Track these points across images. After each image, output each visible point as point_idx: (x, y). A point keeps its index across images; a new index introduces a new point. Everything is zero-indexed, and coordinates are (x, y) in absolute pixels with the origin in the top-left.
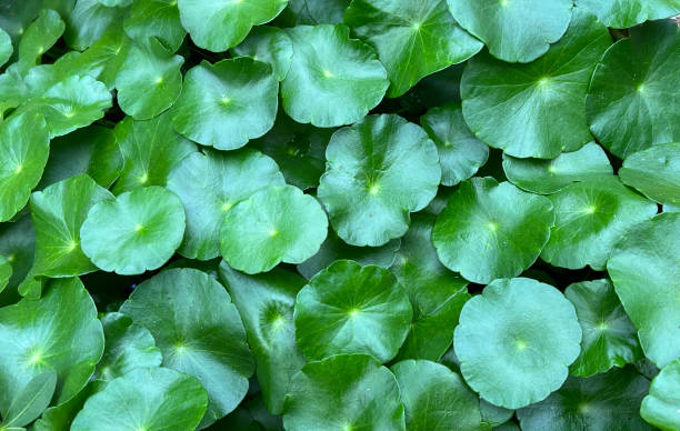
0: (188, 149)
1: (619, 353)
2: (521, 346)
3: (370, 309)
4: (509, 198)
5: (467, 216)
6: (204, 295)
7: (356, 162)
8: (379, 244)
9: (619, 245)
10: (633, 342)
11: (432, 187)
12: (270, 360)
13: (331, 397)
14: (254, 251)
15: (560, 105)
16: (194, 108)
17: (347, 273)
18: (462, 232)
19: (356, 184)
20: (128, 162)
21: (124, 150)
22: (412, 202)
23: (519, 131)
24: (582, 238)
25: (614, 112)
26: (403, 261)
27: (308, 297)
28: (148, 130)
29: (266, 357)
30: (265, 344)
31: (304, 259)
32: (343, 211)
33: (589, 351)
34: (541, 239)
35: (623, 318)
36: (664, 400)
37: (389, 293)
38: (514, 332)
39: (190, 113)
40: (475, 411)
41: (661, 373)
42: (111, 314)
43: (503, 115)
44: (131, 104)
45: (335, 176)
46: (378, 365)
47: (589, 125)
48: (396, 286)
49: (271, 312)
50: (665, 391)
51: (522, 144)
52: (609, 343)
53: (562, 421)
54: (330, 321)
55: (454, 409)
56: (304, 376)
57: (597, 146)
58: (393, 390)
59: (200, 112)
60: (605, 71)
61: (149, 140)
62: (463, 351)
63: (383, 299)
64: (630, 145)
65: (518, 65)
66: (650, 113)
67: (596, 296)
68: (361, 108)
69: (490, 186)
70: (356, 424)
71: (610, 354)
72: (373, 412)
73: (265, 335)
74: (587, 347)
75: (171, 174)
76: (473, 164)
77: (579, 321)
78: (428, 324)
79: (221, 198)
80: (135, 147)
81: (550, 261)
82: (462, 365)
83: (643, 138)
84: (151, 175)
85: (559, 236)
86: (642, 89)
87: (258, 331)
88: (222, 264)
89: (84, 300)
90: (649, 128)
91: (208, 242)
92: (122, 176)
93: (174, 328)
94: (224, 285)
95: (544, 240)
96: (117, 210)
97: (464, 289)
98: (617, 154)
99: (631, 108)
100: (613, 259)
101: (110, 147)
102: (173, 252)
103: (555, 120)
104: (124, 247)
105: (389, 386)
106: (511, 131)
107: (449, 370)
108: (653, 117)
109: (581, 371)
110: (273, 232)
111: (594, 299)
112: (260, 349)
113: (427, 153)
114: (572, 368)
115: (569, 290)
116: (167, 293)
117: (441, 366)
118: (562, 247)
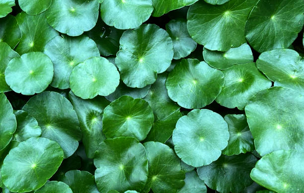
0: (54, 34)
1: (245, 147)
2: (202, 140)
3: (136, 117)
4: (204, 69)
5: (183, 76)
6: (61, 105)
7: (134, 47)
8: (142, 87)
9: (252, 100)
10: (251, 142)
11: (169, 61)
12: (90, 136)
13: (116, 153)
14: (86, 88)
15: (234, 25)
16: (57, 13)
17: (127, 101)
18: (180, 83)
19: (133, 57)
20: (24, 35)
21: (22, 29)
22: (159, 68)
23: (213, 37)
24: (235, 94)
25: (258, 29)
26: (151, 93)
27: (109, 111)
28: (34, 21)
29: (88, 134)
30: (88, 129)
31: (108, 94)
32: (126, 70)
33: (231, 145)
34: (216, 92)
35: (248, 131)
36: (261, 171)
37: (145, 110)
38: (200, 133)
39: (55, 15)
40: (179, 165)
41: (261, 159)
42: (18, 111)
43: (206, 28)
44: (25, 6)
45: (124, 53)
46: (138, 142)
47: (245, 35)
48: (148, 107)
49: (91, 115)
50: (262, 167)
51: (213, 44)
52: (241, 142)
53: (215, 170)
54: (118, 122)
55: (169, 164)
56: (105, 144)
57: (248, 45)
58: (144, 154)
59: (61, 15)
60: (257, 9)
61: (34, 26)
62: (176, 140)
63: (142, 113)
64: (263, 45)
65: (216, 5)
66: (275, 30)
67: (238, 121)
68: (139, 21)
69: (196, 63)
70: (126, 165)
71: (241, 147)
72: (134, 162)
73: (88, 125)
74: (231, 142)
75: (46, 46)
76: (189, 50)
77: (229, 131)
78: (160, 124)
79: (70, 59)
80: (27, 28)
81: (219, 103)
82: (175, 146)
83: (270, 43)
84: (35, 43)
85: (225, 91)
86: (273, 18)
87: (85, 123)
88: (70, 92)
89: (7, 105)
90: (273, 38)
91: (64, 80)
92: (21, 42)
93: (46, 117)
94: (70, 101)
95: (218, 93)
96: (21, 62)
97: (178, 110)
98: (256, 50)
99: (266, 27)
100: (248, 106)
101: (14, 26)
102: (48, 85)
103: (230, 32)
104: (25, 81)
105: (142, 151)
106: (209, 37)
107: (169, 148)
108: (276, 32)
109: (227, 153)
110: (94, 80)
111: (237, 122)
112: (86, 131)
113: (168, 44)
114: (223, 151)
115: (226, 117)
116: (43, 102)
117: (165, 145)
118: (226, 97)
